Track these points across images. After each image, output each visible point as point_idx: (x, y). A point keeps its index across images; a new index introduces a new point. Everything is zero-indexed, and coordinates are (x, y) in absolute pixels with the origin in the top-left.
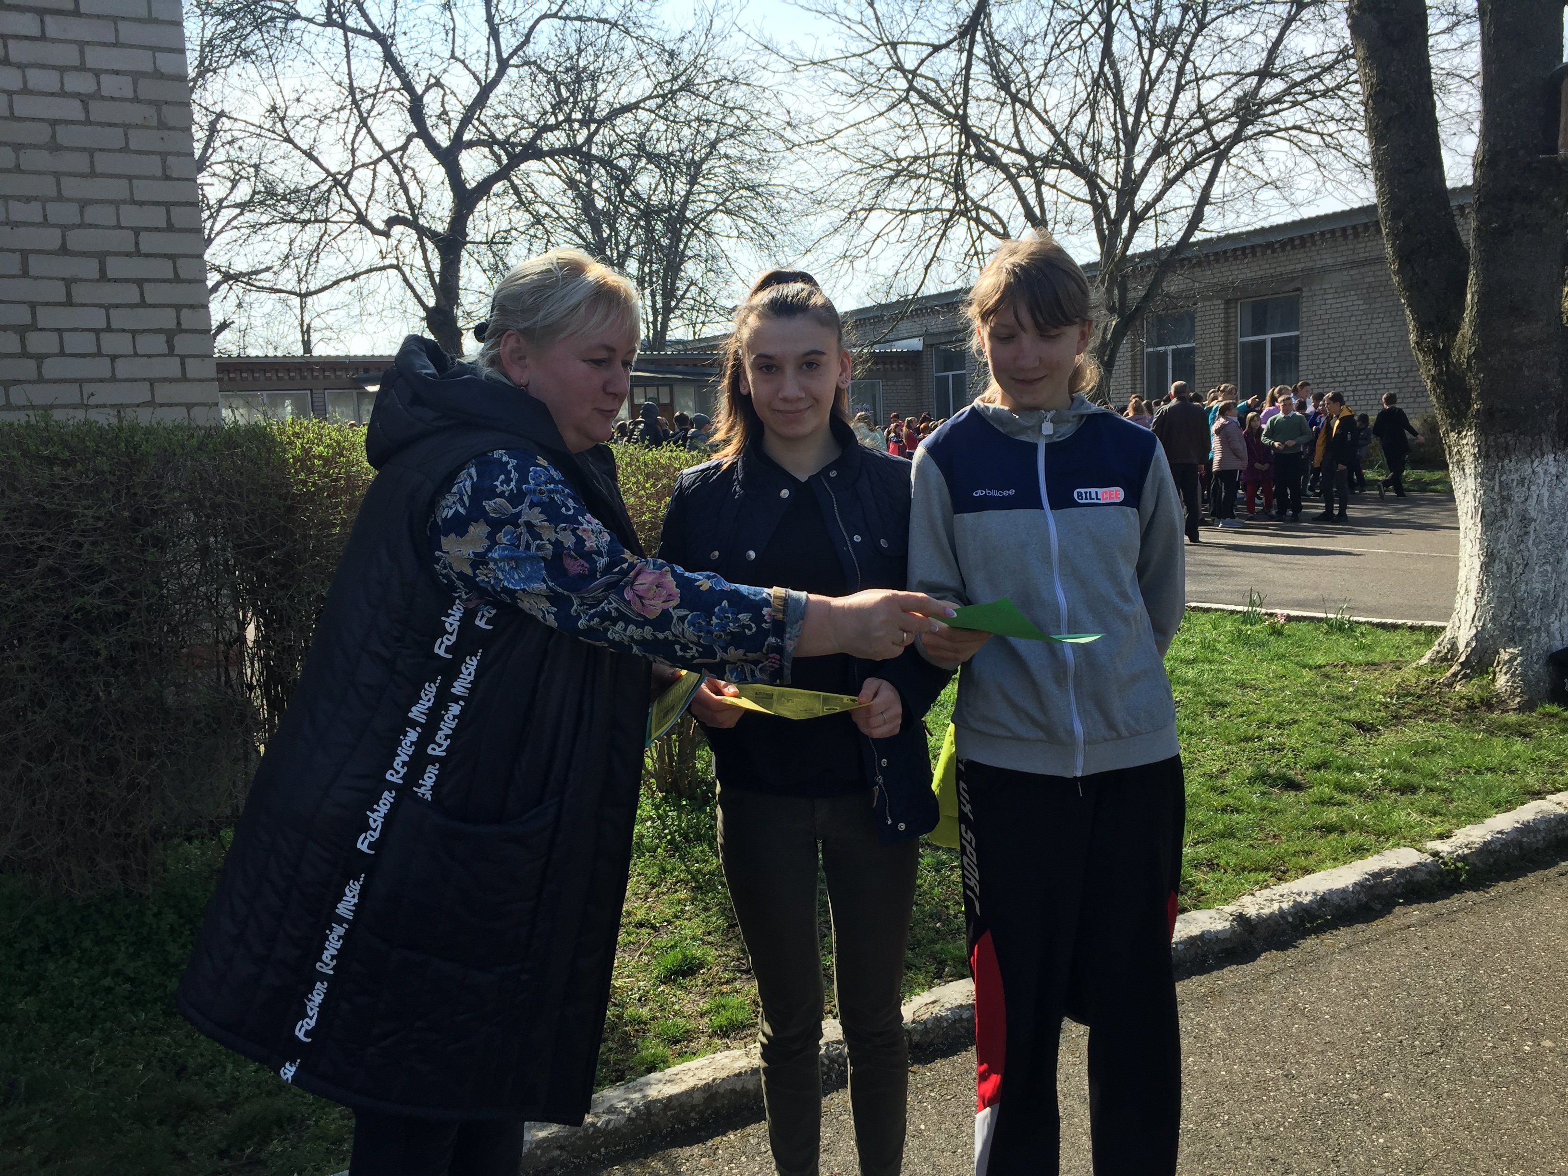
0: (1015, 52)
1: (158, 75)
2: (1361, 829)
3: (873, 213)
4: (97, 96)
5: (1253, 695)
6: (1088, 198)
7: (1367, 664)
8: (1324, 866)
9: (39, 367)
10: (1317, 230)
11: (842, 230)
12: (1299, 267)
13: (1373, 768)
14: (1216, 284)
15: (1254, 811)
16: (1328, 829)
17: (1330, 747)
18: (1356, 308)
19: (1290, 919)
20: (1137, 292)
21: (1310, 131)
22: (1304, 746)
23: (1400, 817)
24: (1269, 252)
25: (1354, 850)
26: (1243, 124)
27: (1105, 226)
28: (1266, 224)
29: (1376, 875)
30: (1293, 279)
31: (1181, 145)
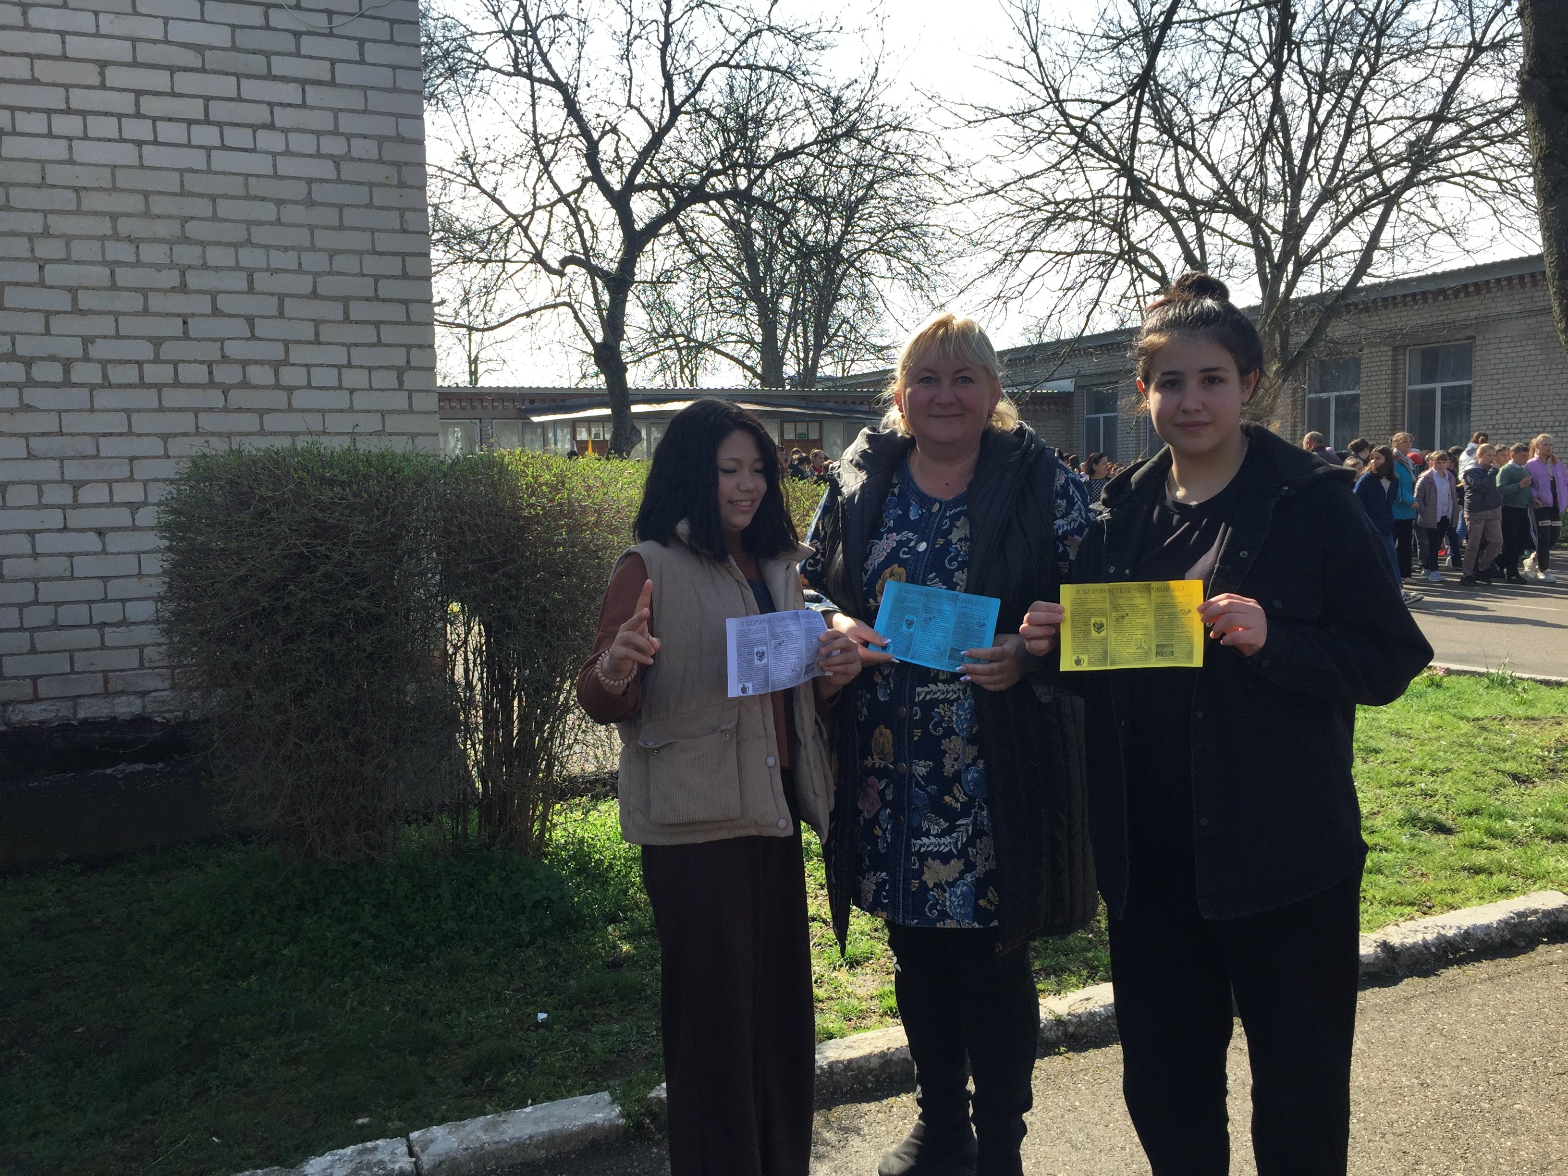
0: (1179, 95)
1: (400, 139)
2: (1509, 873)
3: (1029, 255)
4: (348, 157)
5: (1406, 744)
6: (1251, 241)
7: (1527, 718)
8: (1469, 903)
9: (289, 398)
10: (1491, 277)
11: (997, 271)
12: (1473, 314)
13: (1525, 817)
14: (1383, 331)
15: (1402, 850)
16: (1476, 871)
17: (1483, 795)
18: (1534, 358)
19: (1433, 950)
20: (1300, 337)
21: (1486, 177)
22: (1457, 793)
23: (1548, 863)
24: (1441, 298)
25: (1501, 891)
26: (1416, 169)
27: (1268, 270)
28: (1439, 270)
29: (1520, 915)
30: (1466, 327)
31: (1349, 190)
